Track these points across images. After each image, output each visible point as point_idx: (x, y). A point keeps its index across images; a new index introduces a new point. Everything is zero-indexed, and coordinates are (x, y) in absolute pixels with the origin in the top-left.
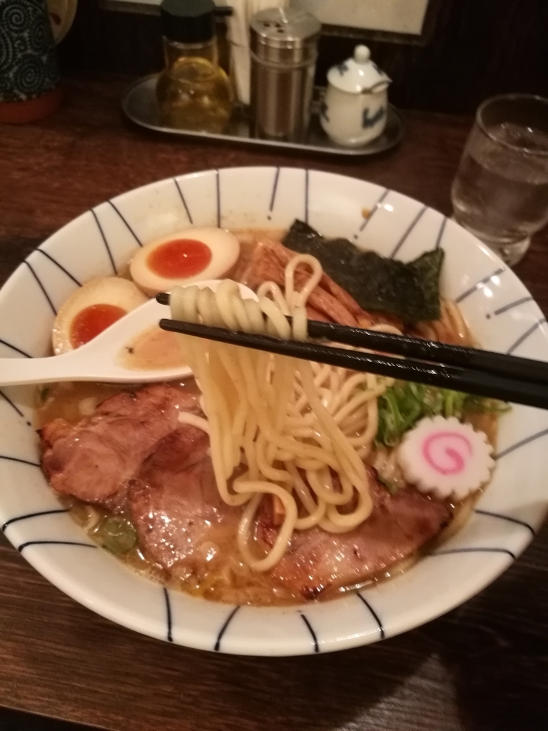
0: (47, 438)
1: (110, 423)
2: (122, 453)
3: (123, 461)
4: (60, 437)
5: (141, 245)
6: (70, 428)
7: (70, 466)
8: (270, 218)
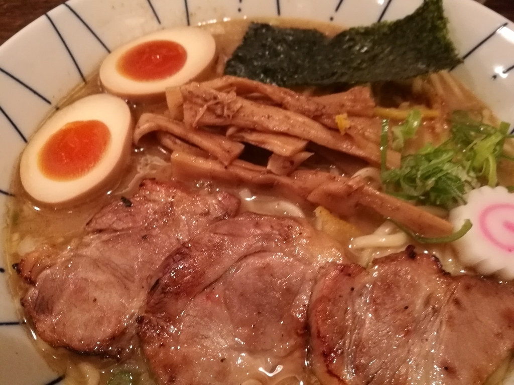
0: (26, 273)
1: (106, 242)
2: (124, 279)
3: (127, 288)
4: (44, 268)
5: (109, 52)
6: (57, 254)
7: (61, 305)
8: (240, 10)
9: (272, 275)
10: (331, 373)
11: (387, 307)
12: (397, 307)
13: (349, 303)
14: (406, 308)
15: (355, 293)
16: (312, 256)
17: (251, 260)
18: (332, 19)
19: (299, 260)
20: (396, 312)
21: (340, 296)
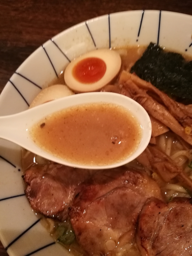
5: (69, 61)
8: (137, 40)
9: (126, 198)
10: (143, 246)
11: (174, 223)
12: (179, 224)
13: (157, 218)
14: (183, 226)
15: (160, 214)
16: (146, 193)
17: (119, 191)
18: (186, 50)
19: (140, 194)
20: (178, 227)
21: (153, 215)
